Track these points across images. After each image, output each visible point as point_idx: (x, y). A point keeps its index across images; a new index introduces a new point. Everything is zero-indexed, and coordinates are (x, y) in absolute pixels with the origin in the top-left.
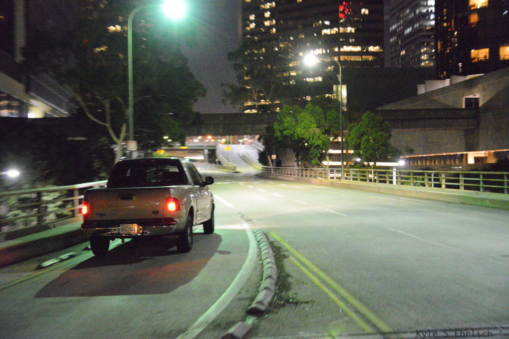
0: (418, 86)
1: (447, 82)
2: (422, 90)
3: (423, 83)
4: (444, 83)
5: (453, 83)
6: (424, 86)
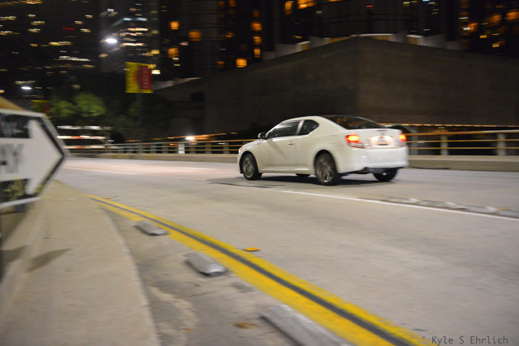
1: (170, 84)
4: (167, 84)
5: (176, 84)
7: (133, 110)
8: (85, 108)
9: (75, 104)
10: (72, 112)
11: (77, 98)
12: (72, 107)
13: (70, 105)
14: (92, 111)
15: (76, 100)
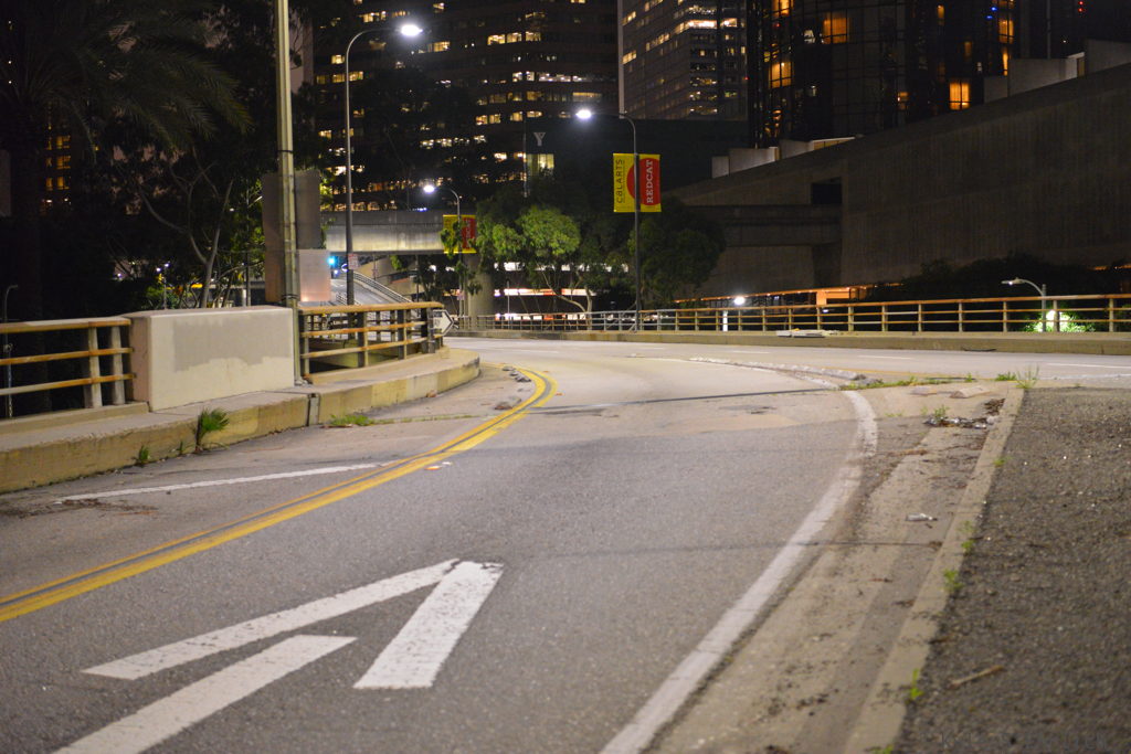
0: (714, 159)
1: (771, 156)
2: (721, 168)
3: (724, 153)
4: (765, 156)
5: (784, 157)
6: (726, 159)
9: (520, 231)
14: (554, 245)
15: (524, 222)
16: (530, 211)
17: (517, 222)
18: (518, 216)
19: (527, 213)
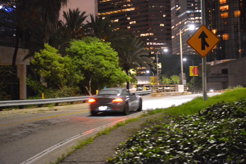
1: (212, 63)
5: (215, 64)
7: (192, 81)
8: (175, 81)
9: (171, 79)
10: (170, 82)
11: (172, 77)
12: (171, 80)
13: (169, 80)
14: (177, 82)
15: (171, 78)
16: (173, 76)
17: (170, 78)
18: (170, 77)
19: (172, 76)
